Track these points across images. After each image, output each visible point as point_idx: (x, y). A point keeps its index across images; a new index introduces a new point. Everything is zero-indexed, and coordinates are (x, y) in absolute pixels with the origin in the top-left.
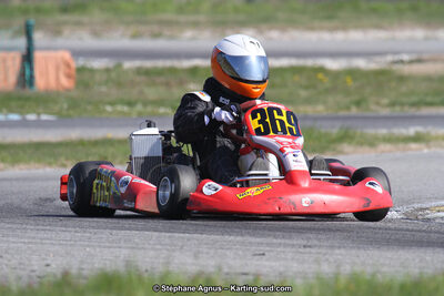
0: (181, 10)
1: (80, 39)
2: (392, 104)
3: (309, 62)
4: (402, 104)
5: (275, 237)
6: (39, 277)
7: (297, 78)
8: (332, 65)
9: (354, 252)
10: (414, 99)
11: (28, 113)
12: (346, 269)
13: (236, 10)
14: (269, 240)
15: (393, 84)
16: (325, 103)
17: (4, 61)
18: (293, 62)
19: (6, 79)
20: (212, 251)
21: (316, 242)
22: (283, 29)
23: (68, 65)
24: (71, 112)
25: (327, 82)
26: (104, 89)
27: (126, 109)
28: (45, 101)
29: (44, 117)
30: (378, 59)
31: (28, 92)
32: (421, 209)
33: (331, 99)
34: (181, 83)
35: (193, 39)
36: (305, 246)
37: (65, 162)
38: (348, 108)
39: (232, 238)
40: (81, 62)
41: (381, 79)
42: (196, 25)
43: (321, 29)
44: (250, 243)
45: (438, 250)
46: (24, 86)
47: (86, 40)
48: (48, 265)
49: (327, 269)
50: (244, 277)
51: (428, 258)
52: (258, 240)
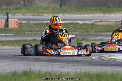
0: (44, 9)
1: (20, 16)
2: (95, 32)
3: (75, 22)
4: (97, 32)
5: (66, 63)
6: (9, 72)
7: (72, 25)
8: (80, 22)
9: (85, 67)
10: (100, 31)
11: (7, 33)
12: (83, 71)
13: (58, 9)
14: (65, 64)
15: (95, 27)
16: (78, 31)
17: (1, 21)
18: (71, 22)
19: (2, 25)
20: (51, 67)
21: (76, 64)
22: (69, 14)
23: (17, 22)
24: (17, 33)
25: (79, 26)
26: (26, 28)
27: (31, 33)
28: (11, 31)
29: (11, 35)
30: (91, 21)
31: (7, 28)
32: (101, 57)
33: (80, 31)
34: (44, 27)
35: (47, 16)
36: (73, 65)
37: (16, 45)
38: (84, 33)
39: (56, 63)
40: (20, 21)
41: (92, 26)
42: (48, 13)
43: (78, 14)
44: (60, 65)
45: (105, 66)
46: (6, 27)
47: (21, 16)
48: (11, 70)
49: (78, 71)
50: (58, 73)
51: (103, 68)
52: (62, 64)
